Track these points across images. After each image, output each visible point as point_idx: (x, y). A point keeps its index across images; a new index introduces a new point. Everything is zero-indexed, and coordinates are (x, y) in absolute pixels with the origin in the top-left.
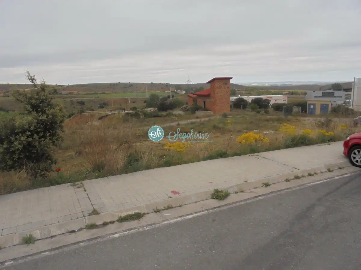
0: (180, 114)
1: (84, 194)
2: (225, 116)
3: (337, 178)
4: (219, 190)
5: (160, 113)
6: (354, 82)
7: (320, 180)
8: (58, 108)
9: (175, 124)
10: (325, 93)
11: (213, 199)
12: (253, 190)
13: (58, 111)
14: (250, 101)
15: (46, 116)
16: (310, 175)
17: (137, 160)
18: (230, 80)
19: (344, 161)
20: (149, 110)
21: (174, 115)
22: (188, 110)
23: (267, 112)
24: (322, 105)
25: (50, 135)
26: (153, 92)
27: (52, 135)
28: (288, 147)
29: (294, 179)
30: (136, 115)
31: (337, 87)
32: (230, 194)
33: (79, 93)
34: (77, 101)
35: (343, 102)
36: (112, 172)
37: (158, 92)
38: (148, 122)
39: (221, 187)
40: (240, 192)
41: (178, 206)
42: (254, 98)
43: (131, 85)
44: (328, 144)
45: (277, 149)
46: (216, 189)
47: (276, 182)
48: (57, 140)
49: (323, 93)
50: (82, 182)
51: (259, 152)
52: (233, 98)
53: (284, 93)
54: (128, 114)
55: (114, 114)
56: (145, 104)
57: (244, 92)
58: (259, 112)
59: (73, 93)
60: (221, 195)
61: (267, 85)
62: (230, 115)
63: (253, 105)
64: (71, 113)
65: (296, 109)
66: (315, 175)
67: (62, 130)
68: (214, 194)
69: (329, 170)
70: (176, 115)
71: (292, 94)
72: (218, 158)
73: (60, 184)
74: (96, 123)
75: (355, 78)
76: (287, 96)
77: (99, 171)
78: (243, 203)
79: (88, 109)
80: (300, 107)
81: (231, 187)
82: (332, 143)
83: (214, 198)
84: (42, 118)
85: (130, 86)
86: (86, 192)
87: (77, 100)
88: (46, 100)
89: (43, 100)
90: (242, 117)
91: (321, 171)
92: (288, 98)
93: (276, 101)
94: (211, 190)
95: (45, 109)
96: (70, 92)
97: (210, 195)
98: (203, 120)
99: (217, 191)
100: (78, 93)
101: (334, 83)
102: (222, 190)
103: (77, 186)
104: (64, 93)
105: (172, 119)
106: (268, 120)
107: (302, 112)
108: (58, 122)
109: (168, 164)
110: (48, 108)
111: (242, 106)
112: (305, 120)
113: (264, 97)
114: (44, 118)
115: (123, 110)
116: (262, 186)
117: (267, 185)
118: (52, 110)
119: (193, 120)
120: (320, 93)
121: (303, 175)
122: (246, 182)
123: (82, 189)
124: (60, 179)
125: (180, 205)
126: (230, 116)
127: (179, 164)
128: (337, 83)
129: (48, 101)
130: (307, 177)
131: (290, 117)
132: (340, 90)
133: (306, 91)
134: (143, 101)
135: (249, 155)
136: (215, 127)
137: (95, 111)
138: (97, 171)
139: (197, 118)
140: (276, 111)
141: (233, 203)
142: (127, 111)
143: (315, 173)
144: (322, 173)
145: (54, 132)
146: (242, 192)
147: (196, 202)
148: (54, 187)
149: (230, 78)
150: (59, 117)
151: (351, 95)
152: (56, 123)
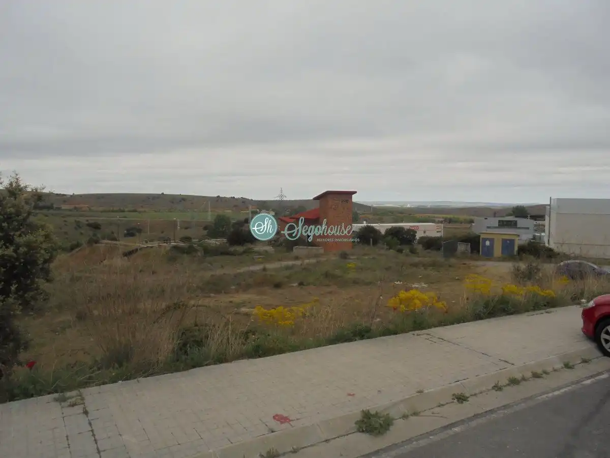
0: (266, 251)
1: (83, 420)
2: (344, 256)
3: (588, 382)
4: (373, 412)
5: (232, 249)
6: (550, 205)
7: (559, 388)
8: (43, 233)
9: (258, 269)
10: (503, 221)
11: (360, 432)
12: (437, 410)
13: (41, 239)
14: (383, 232)
15: (12, 248)
16: (536, 376)
17: (199, 343)
18: (353, 196)
19: (588, 347)
20: (213, 242)
21: (256, 252)
22: (281, 244)
23: (413, 251)
24: (504, 241)
25: (17, 290)
26: (220, 212)
27: (24, 288)
28: (478, 317)
29: (508, 385)
30: (190, 251)
31: (520, 212)
32: (393, 419)
33: (92, 208)
34: (87, 223)
35: (531, 237)
36: (148, 370)
37: (228, 212)
38: (211, 263)
39: (376, 404)
40: (412, 415)
41: (290, 452)
42: (390, 227)
43: (183, 199)
44: (547, 312)
45: (459, 322)
46: (365, 409)
47: (477, 391)
48: (34, 298)
49: (499, 221)
50: (82, 390)
51: (430, 327)
52: (357, 227)
53: (437, 220)
54: (175, 247)
55: (152, 247)
56: (205, 232)
57: (371, 217)
58: (400, 251)
59: (81, 208)
60: (377, 425)
61: (409, 206)
62: (353, 255)
63: (389, 238)
64: (75, 242)
65: (462, 247)
66: (544, 375)
67: (48, 278)
68: (363, 421)
69: (567, 366)
70: (259, 253)
71: (450, 221)
72: (356, 340)
73: (32, 396)
74: (119, 262)
75: (551, 198)
76: (442, 225)
77: (121, 365)
78: (423, 443)
79: (104, 238)
80: (469, 244)
81: (395, 404)
82: (552, 309)
83: (363, 431)
84: (6, 253)
85: (180, 201)
86: (87, 416)
87: (87, 221)
88: (18, 214)
89: (11, 214)
90: (374, 258)
91: (553, 368)
92: (444, 227)
93: (425, 232)
94: (356, 412)
95: (12, 234)
96: (77, 206)
97: (354, 425)
98: (307, 261)
99: (367, 415)
100: (90, 209)
101: (515, 206)
102: (377, 413)
103: (69, 401)
104: (64, 207)
105: (253, 258)
106: (415, 265)
107: (472, 252)
108: (40, 261)
109: (259, 352)
110: (18, 233)
111: (371, 240)
112: (477, 266)
113: (406, 225)
114: (10, 251)
115: (167, 240)
116: (452, 401)
117: (461, 399)
118: (30, 237)
119: (290, 263)
120: (494, 222)
121: (523, 376)
122: (421, 392)
123: (79, 409)
124: (33, 386)
125: (295, 447)
126: (352, 257)
127: (281, 351)
128: (519, 205)
129: (21, 218)
130: (530, 379)
131: (453, 261)
132: (526, 217)
133: (472, 218)
134: (202, 226)
135: (413, 332)
136: (327, 275)
137: (119, 241)
138: (116, 365)
139: (297, 258)
140: (425, 249)
141: (404, 443)
142: (175, 242)
143: (546, 373)
144: (555, 370)
145: (29, 282)
146: (415, 414)
147: (327, 441)
148: (15, 405)
149: (352, 193)
150: (42, 252)
151: (544, 226)
152: (34, 263)
